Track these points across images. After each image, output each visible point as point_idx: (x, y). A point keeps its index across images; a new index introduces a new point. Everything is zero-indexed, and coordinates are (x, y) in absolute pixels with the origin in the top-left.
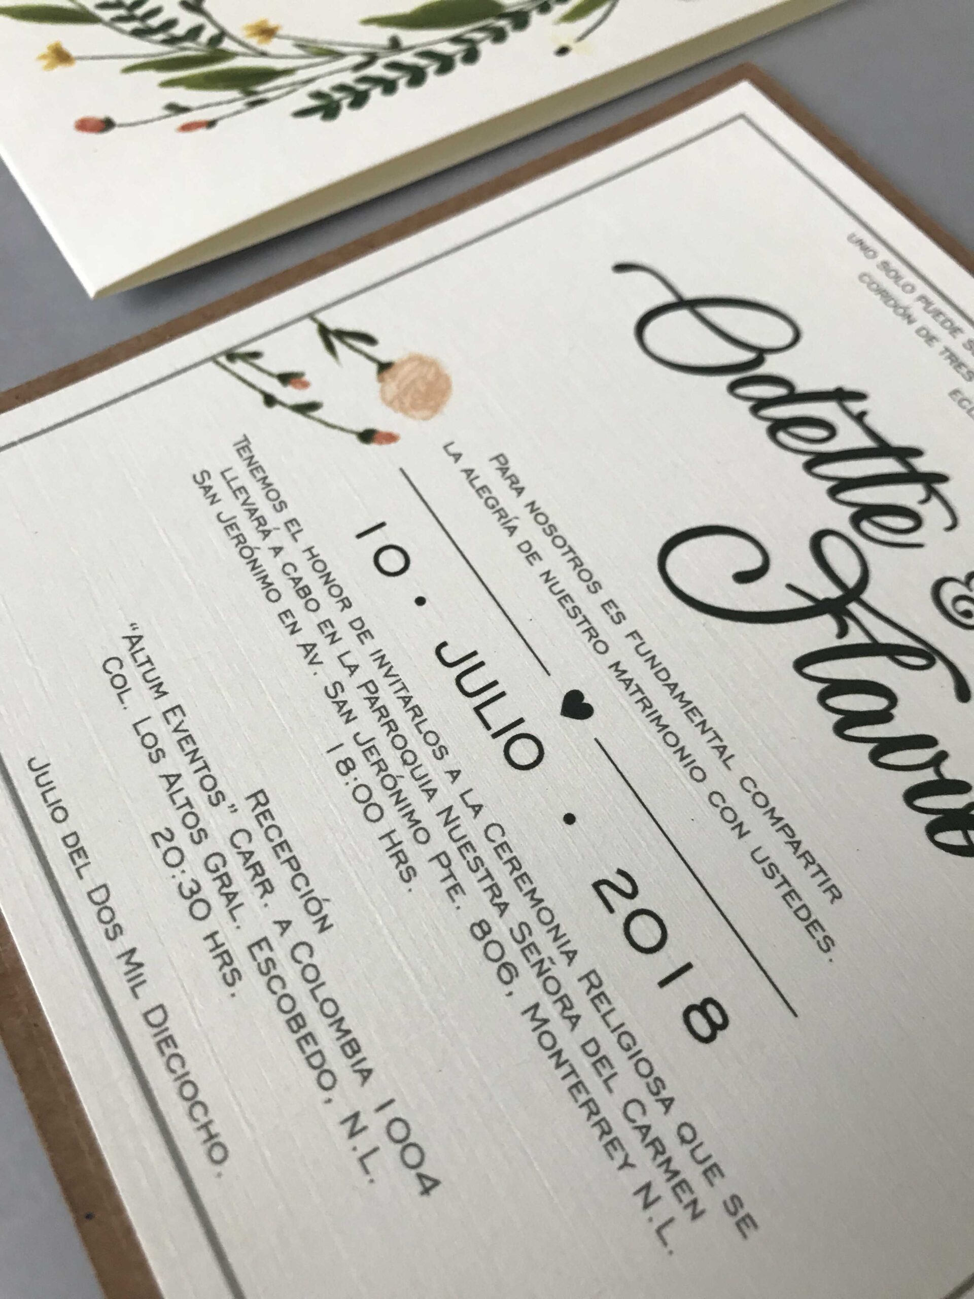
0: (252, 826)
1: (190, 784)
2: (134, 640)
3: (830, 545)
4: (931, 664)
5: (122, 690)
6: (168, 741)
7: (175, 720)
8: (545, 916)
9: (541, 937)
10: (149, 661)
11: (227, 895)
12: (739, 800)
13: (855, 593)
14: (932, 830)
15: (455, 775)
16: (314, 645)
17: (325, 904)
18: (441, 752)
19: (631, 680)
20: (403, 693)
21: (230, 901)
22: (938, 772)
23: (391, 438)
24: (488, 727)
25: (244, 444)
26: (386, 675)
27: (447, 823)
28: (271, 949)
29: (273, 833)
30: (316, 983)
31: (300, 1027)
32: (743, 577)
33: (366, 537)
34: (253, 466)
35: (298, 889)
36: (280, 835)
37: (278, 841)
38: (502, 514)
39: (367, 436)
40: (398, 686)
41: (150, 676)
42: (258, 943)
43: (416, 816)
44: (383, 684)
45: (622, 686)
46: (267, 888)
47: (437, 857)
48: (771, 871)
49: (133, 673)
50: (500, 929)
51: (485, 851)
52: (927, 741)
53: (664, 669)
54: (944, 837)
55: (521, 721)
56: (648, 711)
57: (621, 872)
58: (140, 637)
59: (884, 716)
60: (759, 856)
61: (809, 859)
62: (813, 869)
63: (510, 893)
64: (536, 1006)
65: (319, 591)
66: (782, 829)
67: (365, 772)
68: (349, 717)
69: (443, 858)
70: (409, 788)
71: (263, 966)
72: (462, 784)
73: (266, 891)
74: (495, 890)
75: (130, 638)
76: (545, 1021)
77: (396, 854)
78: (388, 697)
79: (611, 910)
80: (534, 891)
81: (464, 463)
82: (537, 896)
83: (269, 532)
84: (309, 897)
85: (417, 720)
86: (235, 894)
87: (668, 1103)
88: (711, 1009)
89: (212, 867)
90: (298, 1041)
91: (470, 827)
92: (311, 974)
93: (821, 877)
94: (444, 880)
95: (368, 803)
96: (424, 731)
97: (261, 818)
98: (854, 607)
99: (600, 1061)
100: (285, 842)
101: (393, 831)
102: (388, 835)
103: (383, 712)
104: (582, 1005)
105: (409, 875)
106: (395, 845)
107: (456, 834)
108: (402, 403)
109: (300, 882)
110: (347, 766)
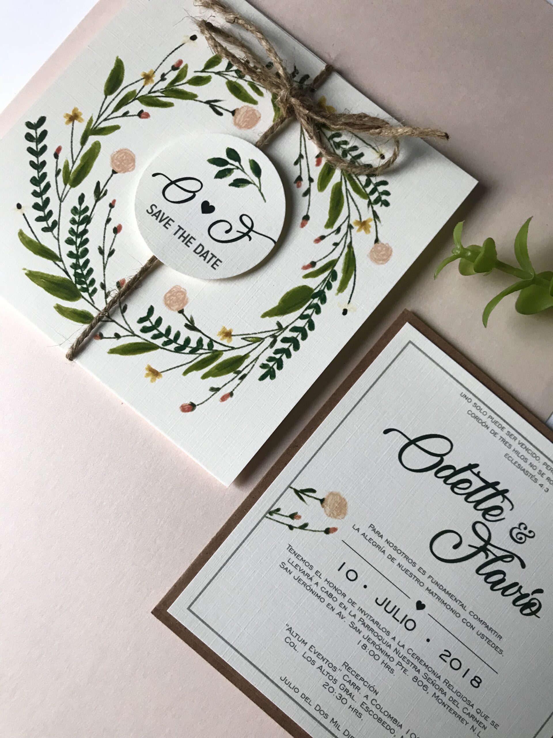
0: (348, 673)
1: (325, 667)
2: (290, 629)
3: (478, 527)
4: (513, 559)
5: (294, 646)
6: (314, 657)
7: (313, 650)
8: (430, 669)
9: (431, 676)
10: (297, 635)
11: (349, 694)
12: (470, 619)
13: (487, 542)
14: (521, 611)
15: (394, 638)
16: (341, 612)
17: (374, 687)
18: (388, 633)
19: (433, 592)
20: (371, 619)
21: (351, 696)
22: (520, 593)
23: (335, 530)
24: (398, 621)
25: (290, 547)
26: (365, 615)
27: (397, 653)
28: (366, 704)
29: (353, 673)
30: (380, 709)
31: (381, 721)
32: (456, 547)
33: (341, 570)
34: (297, 556)
35: (366, 686)
36: (355, 673)
37: (355, 675)
38: (378, 547)
39: (327, 531)
40: (369, 617)
41: (300, 640)
42: (362, 704)
43: (388, 654)
44: (364, 617)
45: (431, 595)
46: (358, 688)
47: (398, 664)
48: (483, 636)
49: (294, 640)
50: (420, 678)
51: (409, 657)
52: (515, 584)
53: (441, 585)
54: (525, 612)
55: (406, 616)
56: (440, 600)
57: (445, 650)
58: (291, 628)
59: (503, 580)
60: (479, 633)
61: (491, 629)
62: (493, 632)
63: (419, 666)
64: (435, 694)
65: (335, 594)
66: (483, 623)
67: (370, 647)
68: (359, 632)
69: (399, 663)
70: (383, 647)
71: (366, 709)
72: (397, 640)
73: (358, 690)
74: (415, 667)
75: (288, 629)
76: (438, 696)
77: (387, 667)
78: (368, 622)
79: (446, 662)
80: (425, 664)
81: (361, 531)
82: (426, 665)
83: (312, 578)
84: (370, 687)
85: (378, 626)
86: (351, 693)
87: (472, 706)
88: (477, 679)
89: (342, 689)
90: (382, 725)
91: (403, 652)
92: (378, 707)
93: (496, 634)
94: (402, 669)
95: (374, 655)
96: (381, 629)
97: (349, 670)
98: (489, 547)
99: (454, 701)
100: (357, 674)
101: (384, 661)
102: (383, 662)
103: (368, 626)
104: (446, 689)
105: (392, 671)
106: (386, 664)
107: (400, 655)
108: (333, 514)
109: (366, 684)
110: (365, 647)
